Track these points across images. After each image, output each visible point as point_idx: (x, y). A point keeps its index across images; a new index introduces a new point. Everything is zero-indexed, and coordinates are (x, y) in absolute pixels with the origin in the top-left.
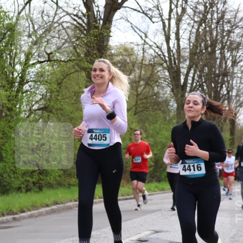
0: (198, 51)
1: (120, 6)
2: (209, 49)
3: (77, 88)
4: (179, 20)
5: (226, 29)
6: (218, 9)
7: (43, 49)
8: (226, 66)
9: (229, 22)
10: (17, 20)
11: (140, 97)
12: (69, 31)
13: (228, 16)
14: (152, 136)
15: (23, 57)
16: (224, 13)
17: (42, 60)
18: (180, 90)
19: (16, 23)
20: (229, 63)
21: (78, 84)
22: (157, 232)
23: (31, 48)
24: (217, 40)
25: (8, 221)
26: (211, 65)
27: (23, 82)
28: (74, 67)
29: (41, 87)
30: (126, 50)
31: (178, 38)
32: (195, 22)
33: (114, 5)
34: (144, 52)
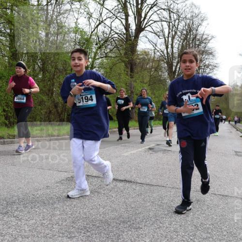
1: (143, 30)
3: (119, 72)
4: (173, 38)
5: (197, 43)
6: (193, 33)
7: (103, 51)
9: (199, 40)
10: (91, 36)
11: (152, 77)
12: (116, 42)
13: (198, 37)
14: (157, 97)
15: (93, 55)
16: (196, 35)
17: (102, 56)
18: (172, 74)
19: (90, 37)
21: (120, 69)
22: (158, 145)
23: (97, 50)
27: (93, 67)
28: (118, 60)
29: (102, 70)
30: (145, 52)
31: (172, 47)
32: (181, 39)
33: (140, 29)
34: (155, 53)
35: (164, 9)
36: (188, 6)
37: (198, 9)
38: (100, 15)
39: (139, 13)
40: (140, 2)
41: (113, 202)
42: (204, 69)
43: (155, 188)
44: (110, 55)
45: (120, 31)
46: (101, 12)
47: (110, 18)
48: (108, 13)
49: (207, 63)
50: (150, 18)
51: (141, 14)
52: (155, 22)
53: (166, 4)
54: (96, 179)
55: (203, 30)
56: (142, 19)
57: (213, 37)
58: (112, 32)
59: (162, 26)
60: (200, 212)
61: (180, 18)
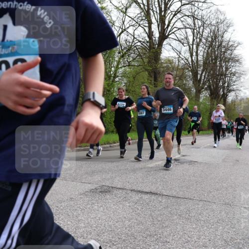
0: (208, 62)
1: (167, 37)
2: (214, 61)
3: (142, 81)
4: (198, 45)
5: (223, 51)
6: (218, 40)
7: (126, 59)
8: (222, 71)
9: (225, 47)
11: (176, 85)
12: (139, 50)
13: (224, 44)
15: (115, 63)
16: (222, 42)
17: (125, 65)
18: (198, 83)
20: (224, 69)
21: (143, 78)
22: (184, 156)
23: (120, 59)
24: (218, 56)
25: (107, 147)
26: (214, 70)
27: (115, 76)
28: (141, 69)
29: (125, 79)
30: (169, 61)
31: (197, 55)
32: (206, 47)
33: (163, 37)
34: (179, 62)
35: (188, 16)
36: (213, 11)
37: (223, 15)
38: (122, 23)
39: (162, 20)
40: (163, 9)
41: (139, 214)
42: (230, 77)
43: (182, 200)
44: (133, 63)
45: (143, 39)
46: (124, 19)
47: (133, 26)
48: (130, 21)
49: (233, 70)
50: (174, 25)
51: (165, 21)
52: (179, 29)
53: (190, 10)
54: (121, 191)
55: (229, 36)
56: (166, 26)
57: (239, 44)
58: (134, 40)
59: (186, 33)
60: (230, 226)
61: (205, 25)
